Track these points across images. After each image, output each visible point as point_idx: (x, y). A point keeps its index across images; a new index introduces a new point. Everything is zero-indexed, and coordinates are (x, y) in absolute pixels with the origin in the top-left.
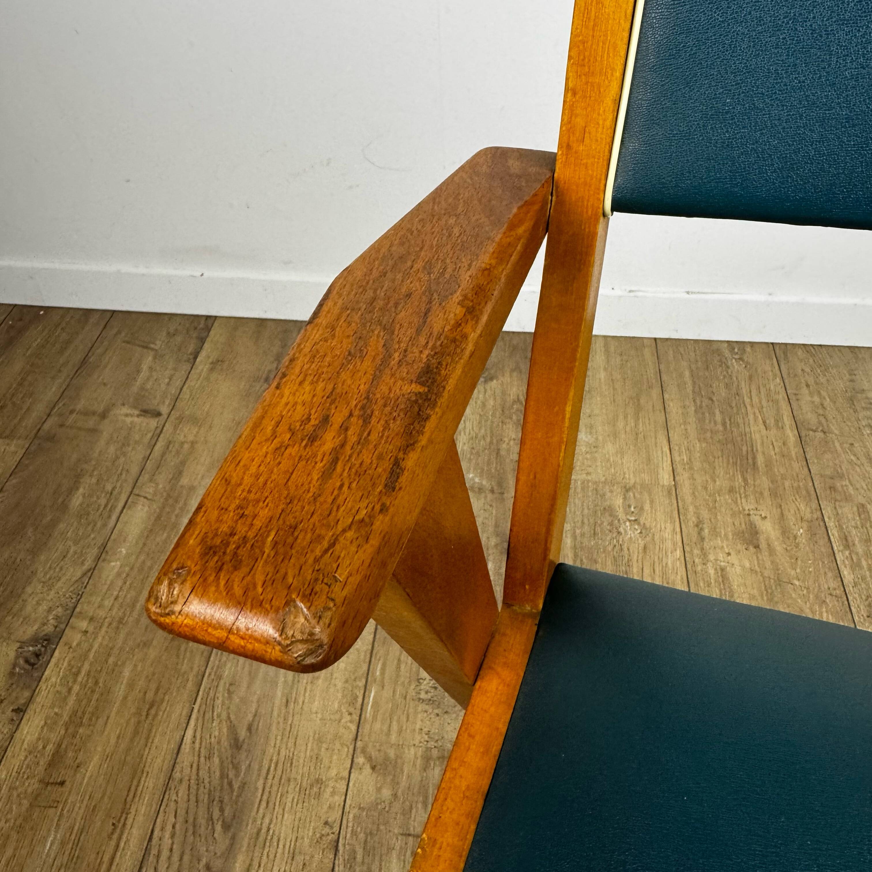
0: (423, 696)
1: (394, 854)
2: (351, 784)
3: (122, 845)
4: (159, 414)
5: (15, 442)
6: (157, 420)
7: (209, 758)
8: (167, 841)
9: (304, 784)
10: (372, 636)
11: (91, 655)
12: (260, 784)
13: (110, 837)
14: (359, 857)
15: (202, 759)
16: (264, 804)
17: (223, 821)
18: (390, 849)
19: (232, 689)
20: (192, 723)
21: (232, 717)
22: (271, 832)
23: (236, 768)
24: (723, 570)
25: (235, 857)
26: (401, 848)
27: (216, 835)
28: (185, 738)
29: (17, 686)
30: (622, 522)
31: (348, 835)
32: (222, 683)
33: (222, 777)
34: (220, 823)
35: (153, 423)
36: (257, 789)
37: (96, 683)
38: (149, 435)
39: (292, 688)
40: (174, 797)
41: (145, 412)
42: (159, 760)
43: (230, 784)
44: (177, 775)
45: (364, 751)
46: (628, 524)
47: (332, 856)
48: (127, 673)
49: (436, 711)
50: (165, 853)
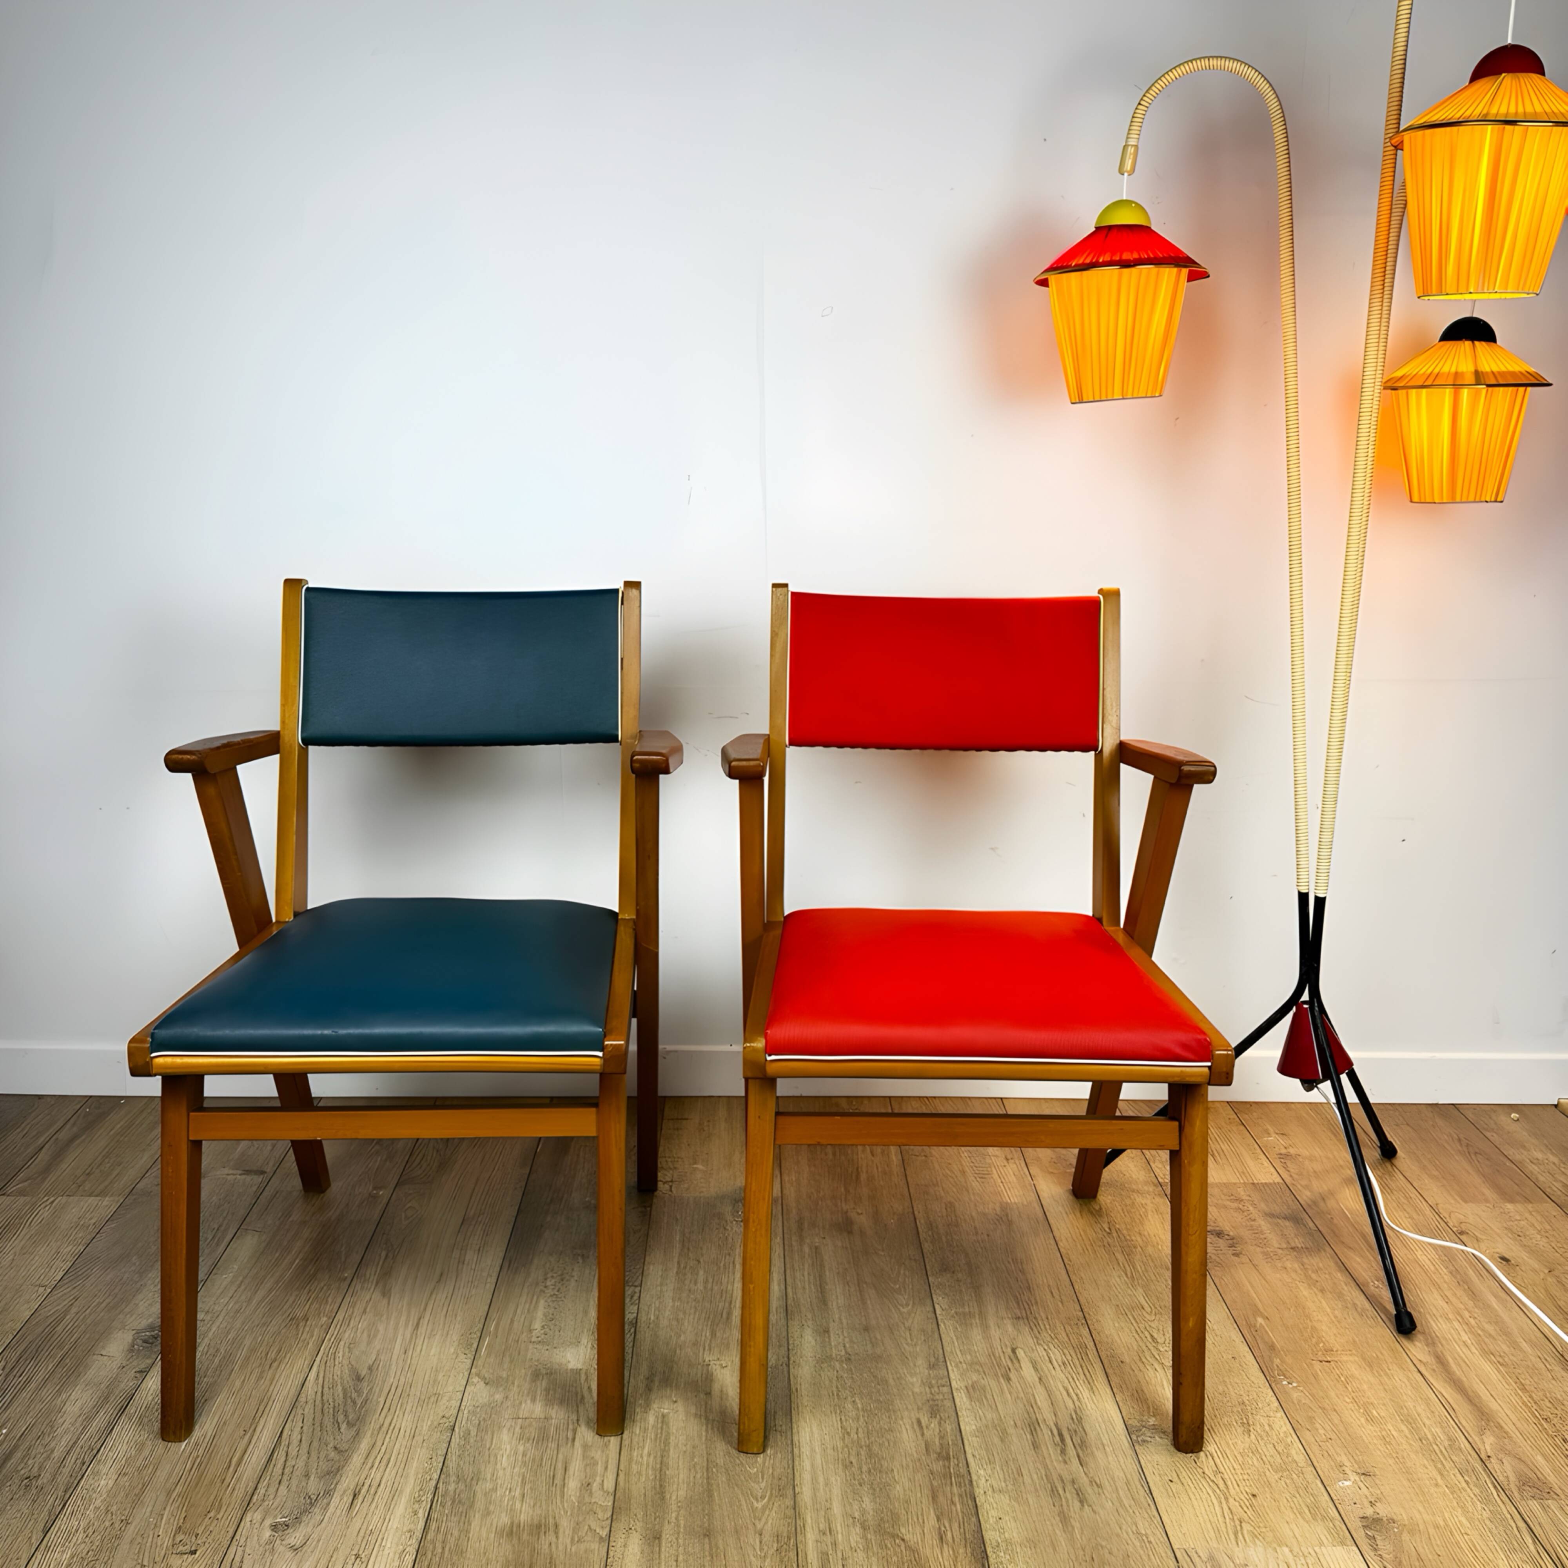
0: (534, 1339)
1: (505, 1431)
2: (466, 1394)
3: (253, 1442)
4: (263, 1172)
5: (107, 1198)
6: (262, 1176)
7: (333, 1387)
8: (296, 1437)
9: (423, 1397)
10: (488, 1307)
11: (210, 1334)
12: (382, 1400)
13: (242, 1438)
14: (473, 1433)
15: (326, 1389)
16: (385, 1410)
17: (348, 1422)
18: (500, 1428)
19: (352, 1346)
20: (315, 1368)
21: (353, 1363)
22: (393, 1425)
23: (359, 1392)
24: (816, 1248)
25: (360, 1443)
26: (511, 1426)
27: (342, 1430)
28: (308, 1378)
29: (138, 1357)
30: (728, 1222)
31: (464, 1422)
32: (342, 1343)
33: (345, 1397)
34: (345, 1423)
35: (258, 1179)
36: (378, 1402)
37: (218, 1350)
38: (254, 1188)
39: (410, 1342)
40: (302, 1412)
41: (248, 1172)
42: (285, 1392)
43: (354, 1402)
44: (302, 1399)
45: (478, 1375)
46: (734, 1222)
47: (450, 1435)
48: (247, 1342)
49: (547, 1347)
50: (295, 1442)
